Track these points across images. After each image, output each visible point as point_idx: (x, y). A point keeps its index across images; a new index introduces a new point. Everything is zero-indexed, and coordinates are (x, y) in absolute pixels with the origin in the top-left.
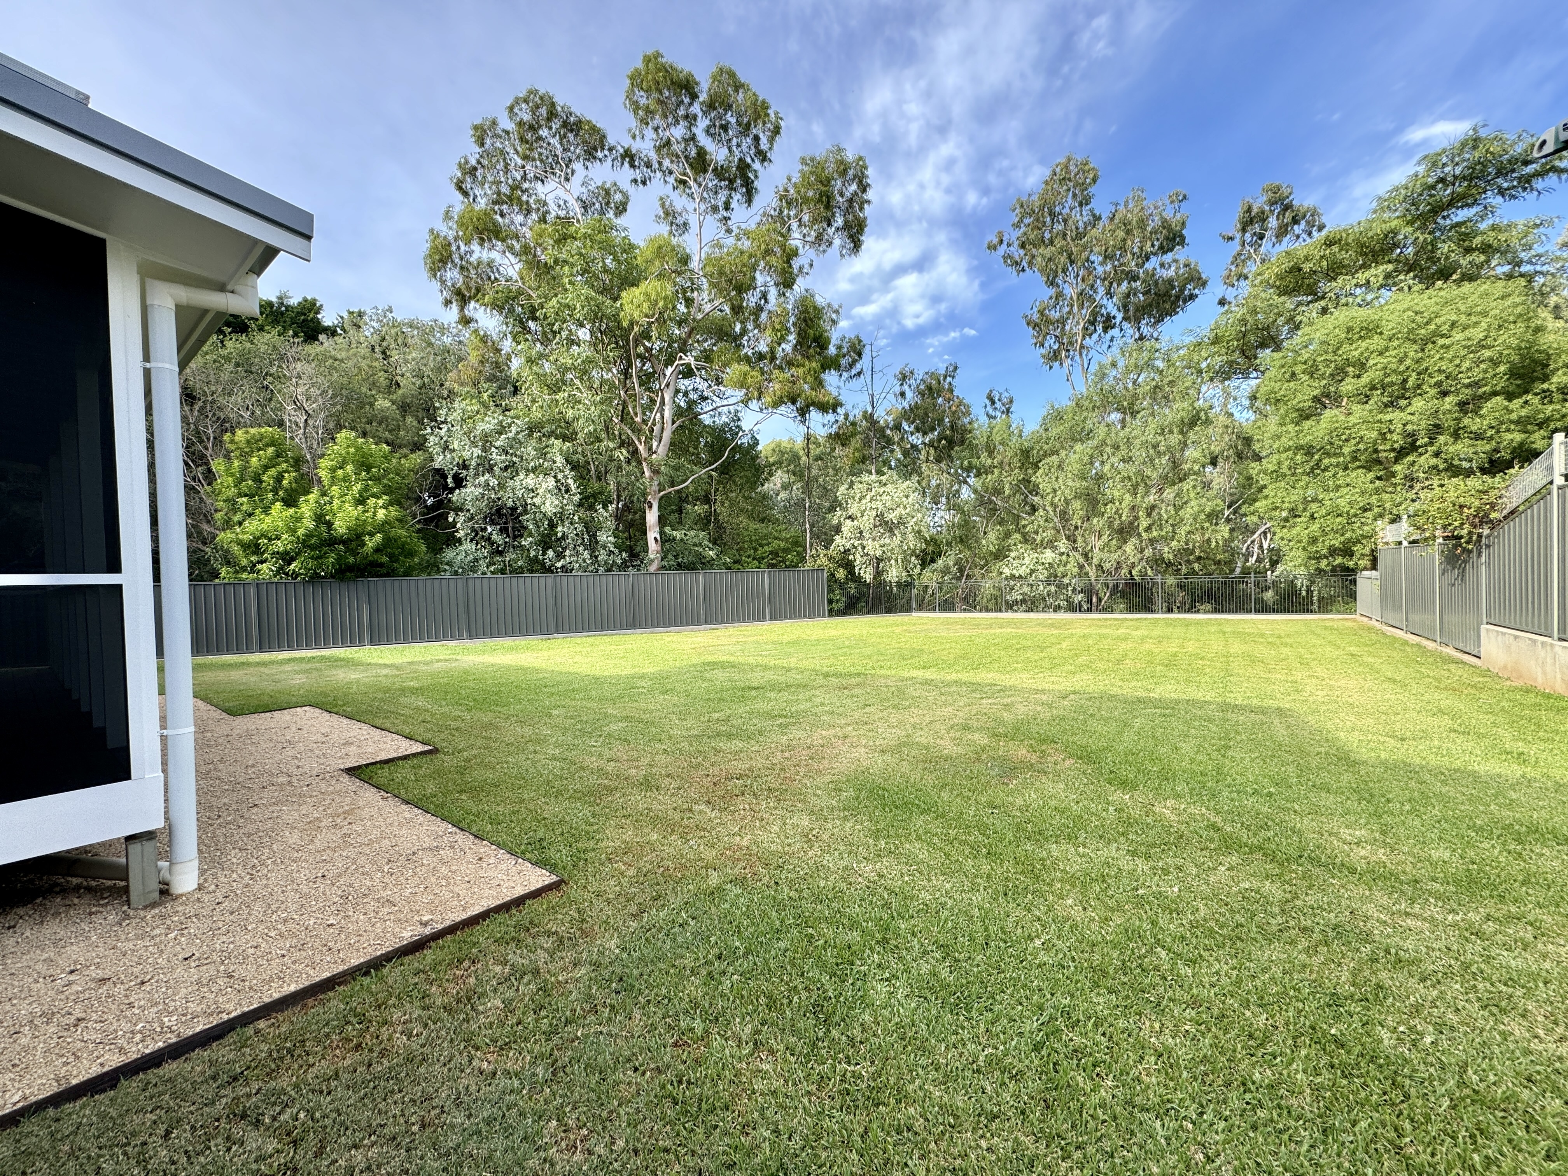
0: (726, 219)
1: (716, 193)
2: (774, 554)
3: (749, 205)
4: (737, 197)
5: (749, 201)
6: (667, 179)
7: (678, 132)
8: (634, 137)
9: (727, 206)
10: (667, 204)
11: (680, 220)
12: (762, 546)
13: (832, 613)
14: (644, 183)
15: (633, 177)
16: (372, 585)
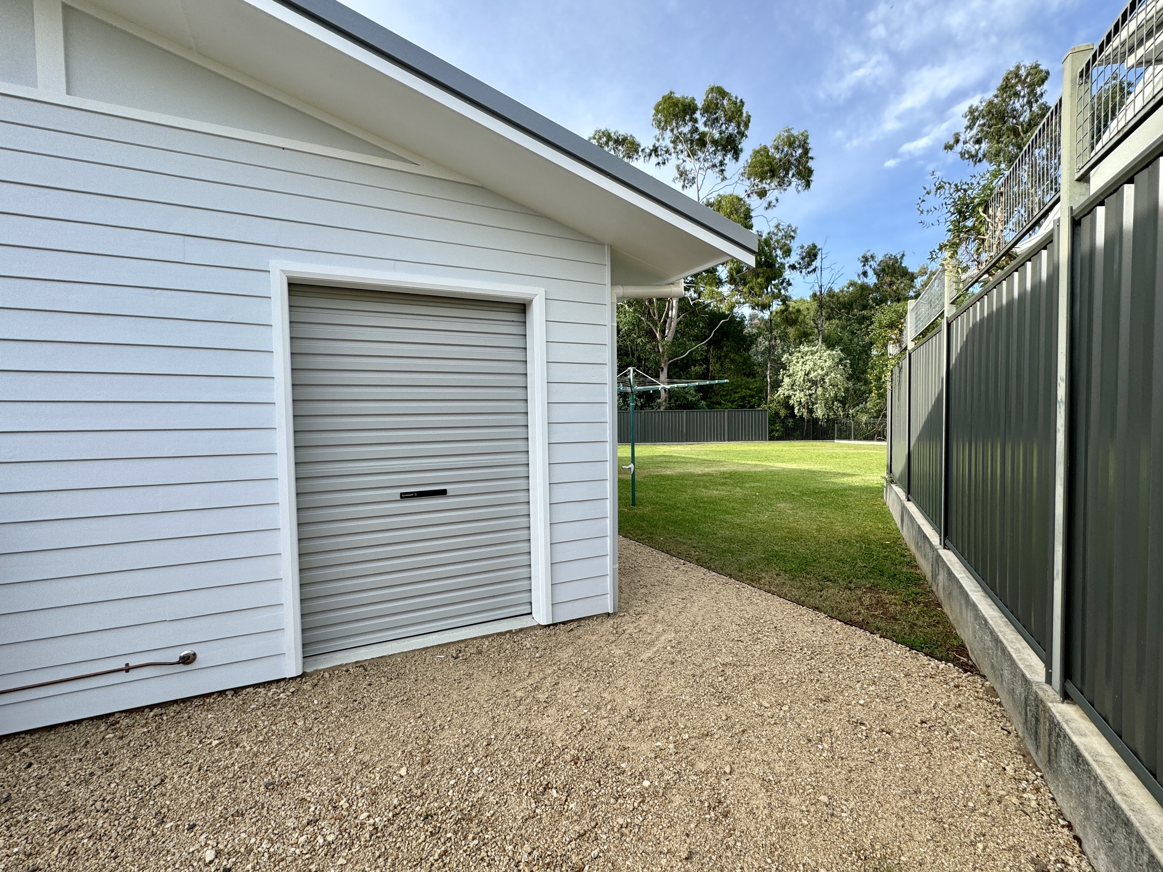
0: (722, 171)
1: (715, 154)
2: (743, 398)
3: (737, 161)
4: (729, 156)
5: (737, 159)
6: (679, 156)
7: (686, 129)
8: (658, 140)
9: (722, 163)
10: (681, 168)
11: (690, 176)
12: (735, 393)
13: (772, 438)
14: (664, 163)
15: (657, 162)
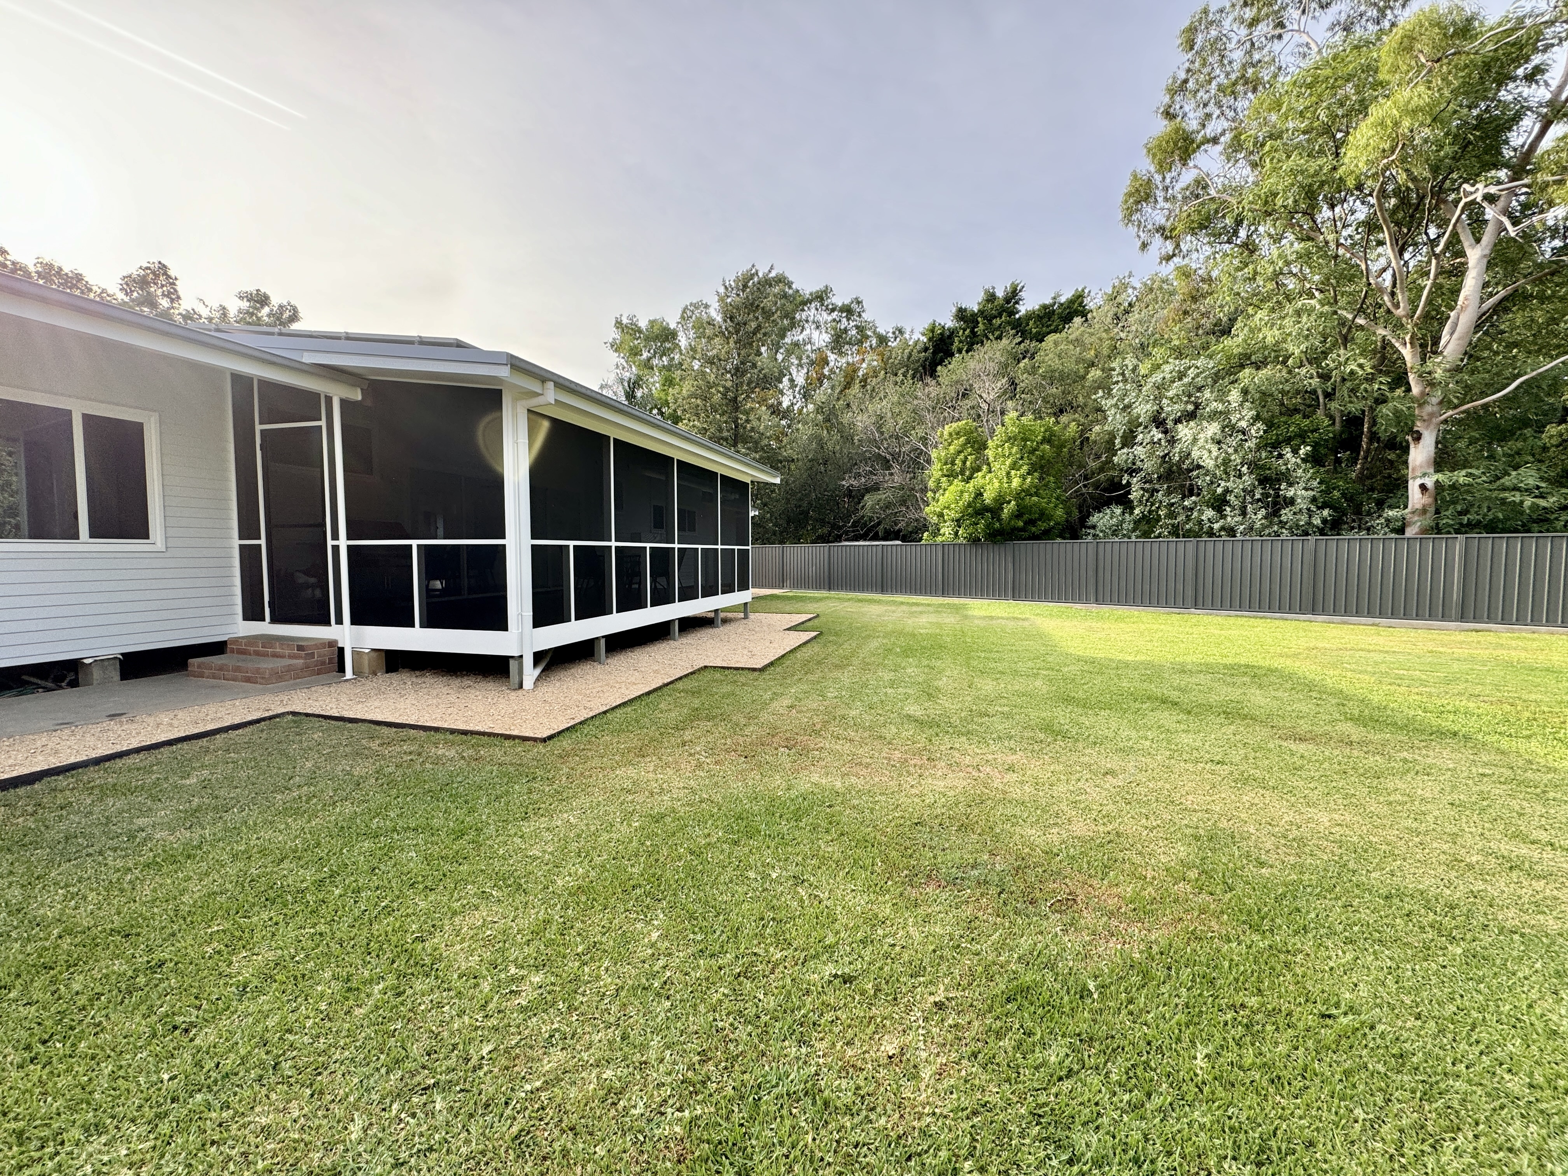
16: (1016, 548)
